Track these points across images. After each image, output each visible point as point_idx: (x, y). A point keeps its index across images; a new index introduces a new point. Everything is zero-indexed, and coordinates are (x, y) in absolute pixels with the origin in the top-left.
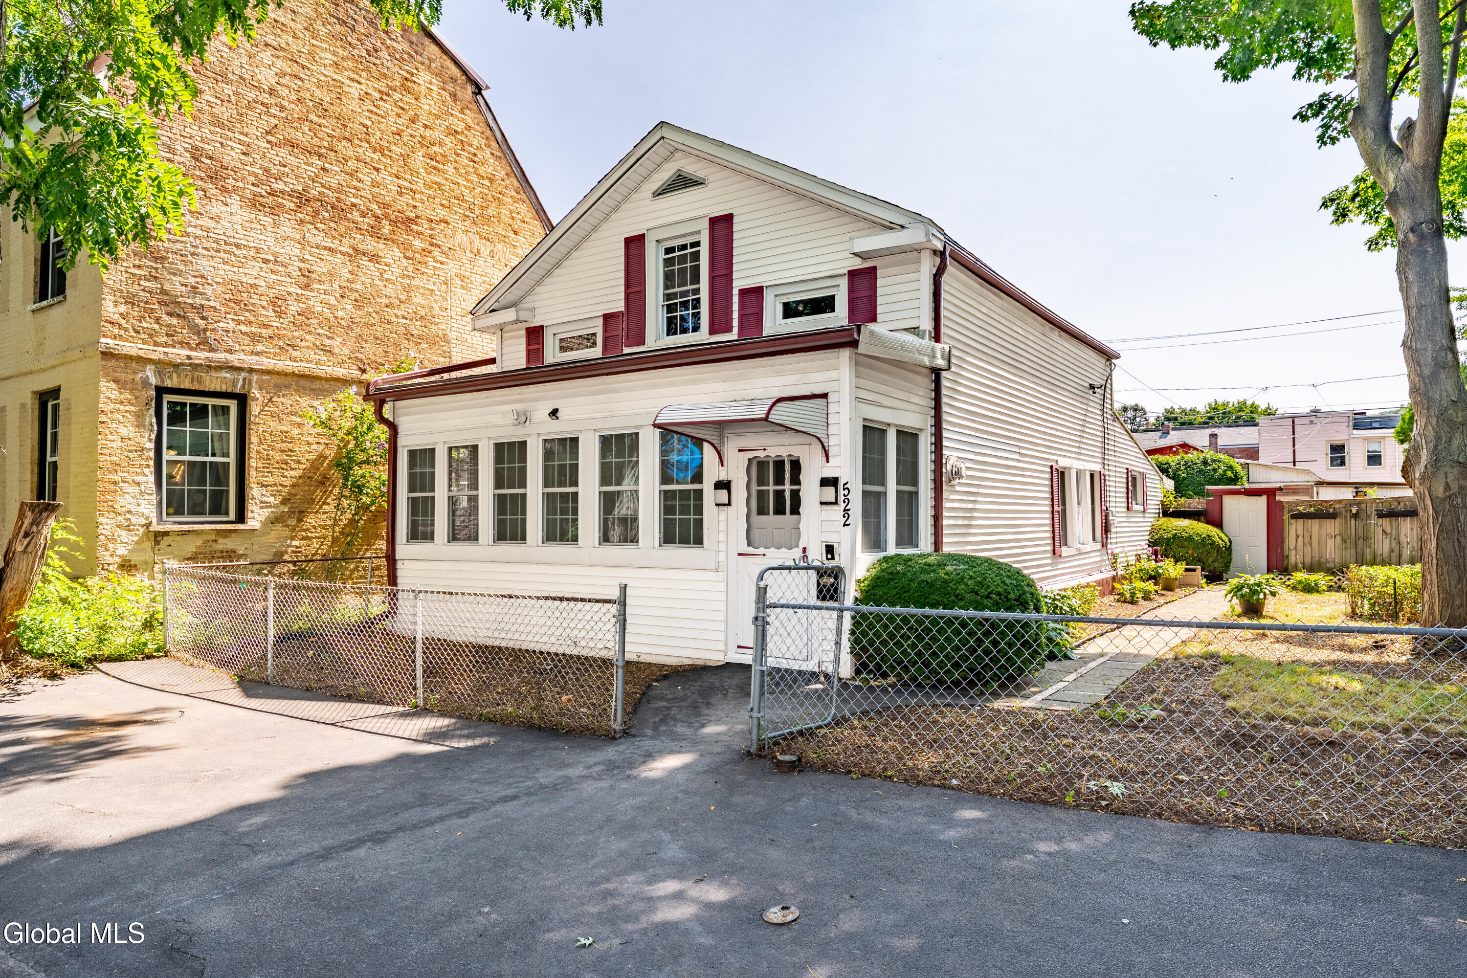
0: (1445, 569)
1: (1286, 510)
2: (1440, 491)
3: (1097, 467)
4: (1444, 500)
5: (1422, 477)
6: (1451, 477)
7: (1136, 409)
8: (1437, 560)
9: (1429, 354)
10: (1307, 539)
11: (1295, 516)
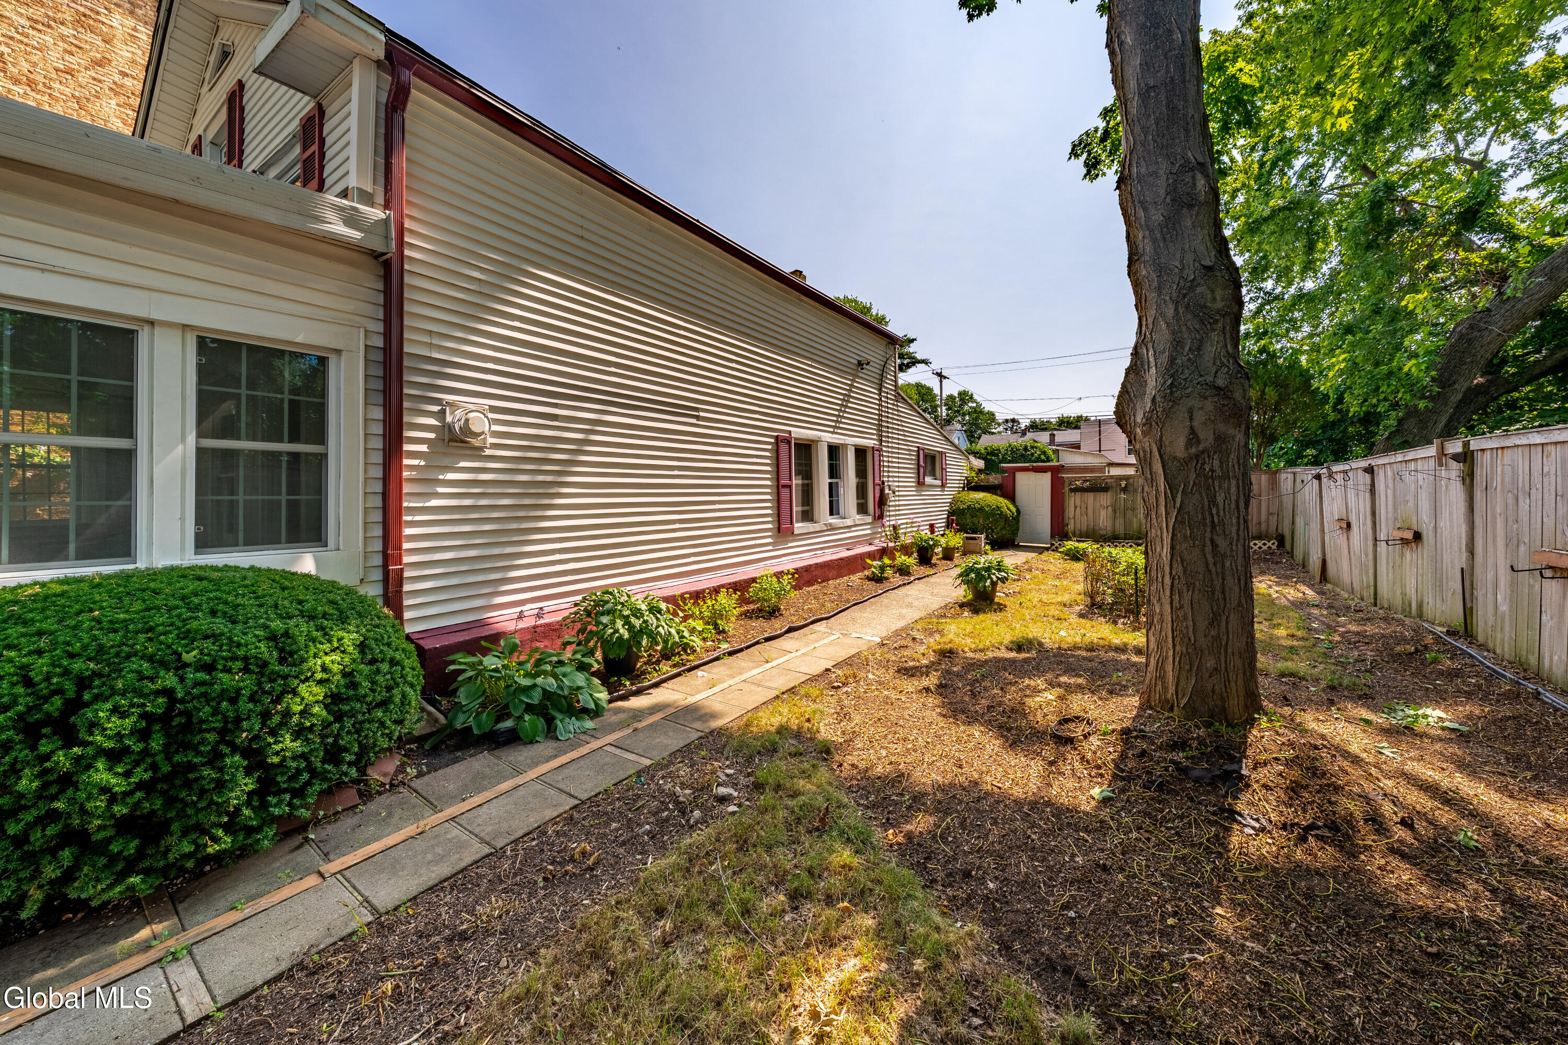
0: (1187, 597)
1: (1066, 484)
2: (1178, 445)
3: (869, 442)
4: (1186, 462)
5: (1148, 422)
6: (1200, 417)
8: (1173, 579)
9: (1162, 182)
10: (1084, 510)
11: (1072, 490)
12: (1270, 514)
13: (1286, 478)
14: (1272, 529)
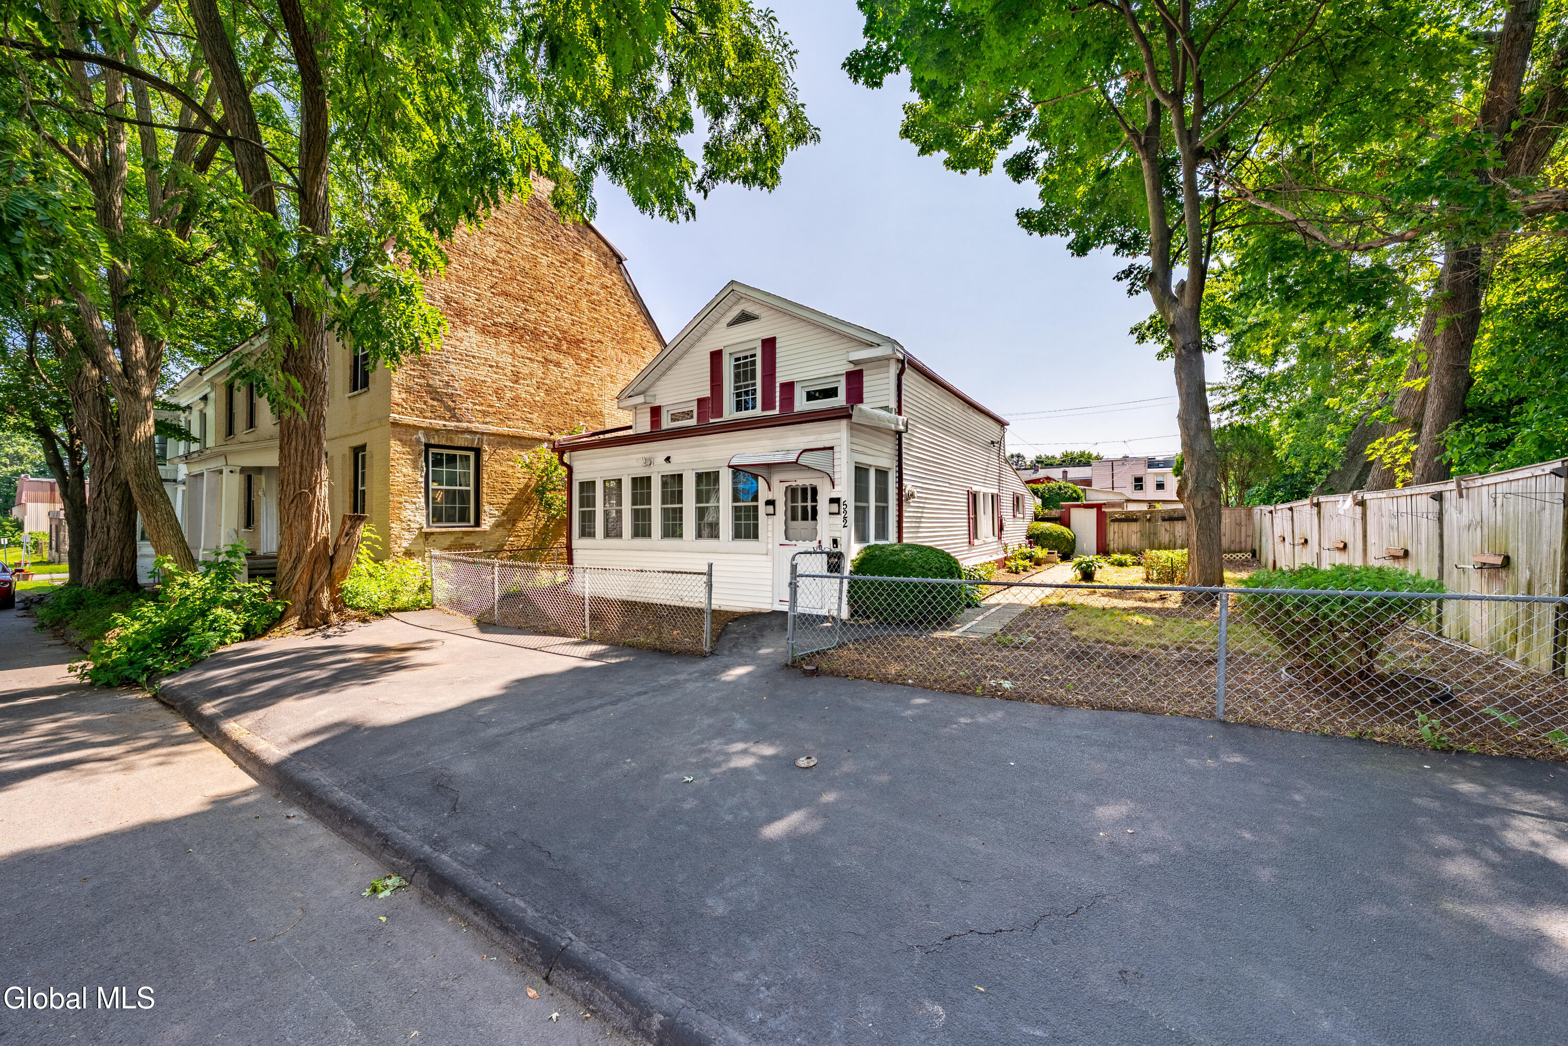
0: (1202, 551)
1: (1108, 517)
3: (995, 491)
4: (1201, 510)
5: (1189, 497)
7: (1018, 456)
8: (1197, 546)
9: (1193, 423)
10: (1120, 534)
11: (1113, 521)
12: (1247, 536)
13: (1257, 510)
14: (1249, 547)
